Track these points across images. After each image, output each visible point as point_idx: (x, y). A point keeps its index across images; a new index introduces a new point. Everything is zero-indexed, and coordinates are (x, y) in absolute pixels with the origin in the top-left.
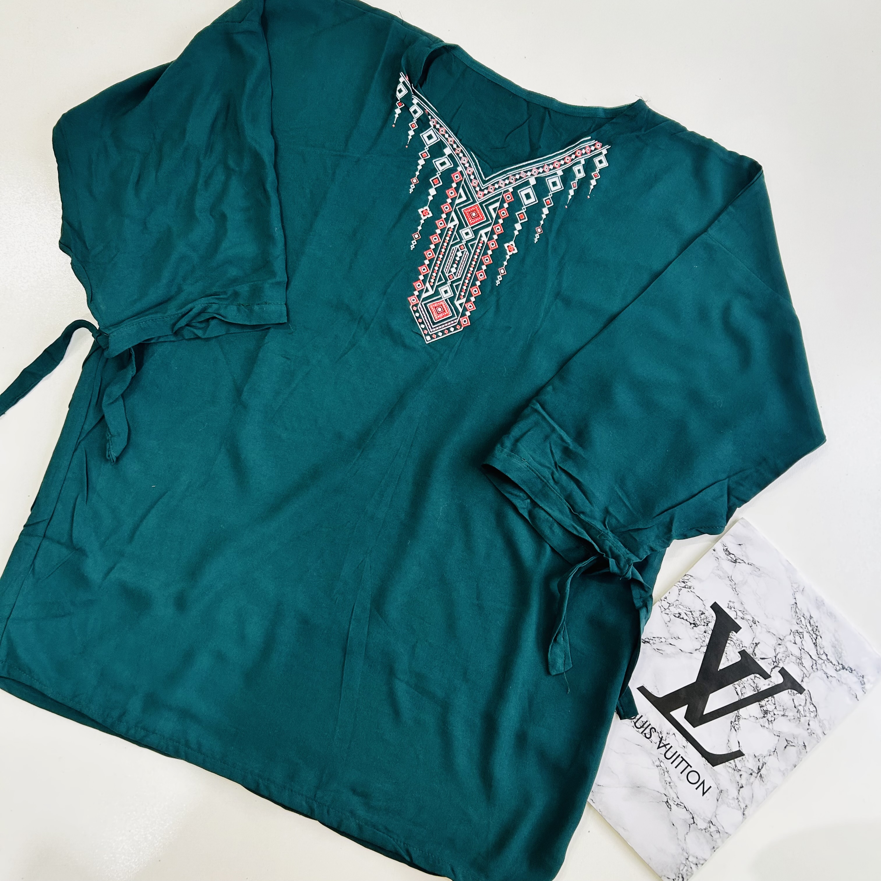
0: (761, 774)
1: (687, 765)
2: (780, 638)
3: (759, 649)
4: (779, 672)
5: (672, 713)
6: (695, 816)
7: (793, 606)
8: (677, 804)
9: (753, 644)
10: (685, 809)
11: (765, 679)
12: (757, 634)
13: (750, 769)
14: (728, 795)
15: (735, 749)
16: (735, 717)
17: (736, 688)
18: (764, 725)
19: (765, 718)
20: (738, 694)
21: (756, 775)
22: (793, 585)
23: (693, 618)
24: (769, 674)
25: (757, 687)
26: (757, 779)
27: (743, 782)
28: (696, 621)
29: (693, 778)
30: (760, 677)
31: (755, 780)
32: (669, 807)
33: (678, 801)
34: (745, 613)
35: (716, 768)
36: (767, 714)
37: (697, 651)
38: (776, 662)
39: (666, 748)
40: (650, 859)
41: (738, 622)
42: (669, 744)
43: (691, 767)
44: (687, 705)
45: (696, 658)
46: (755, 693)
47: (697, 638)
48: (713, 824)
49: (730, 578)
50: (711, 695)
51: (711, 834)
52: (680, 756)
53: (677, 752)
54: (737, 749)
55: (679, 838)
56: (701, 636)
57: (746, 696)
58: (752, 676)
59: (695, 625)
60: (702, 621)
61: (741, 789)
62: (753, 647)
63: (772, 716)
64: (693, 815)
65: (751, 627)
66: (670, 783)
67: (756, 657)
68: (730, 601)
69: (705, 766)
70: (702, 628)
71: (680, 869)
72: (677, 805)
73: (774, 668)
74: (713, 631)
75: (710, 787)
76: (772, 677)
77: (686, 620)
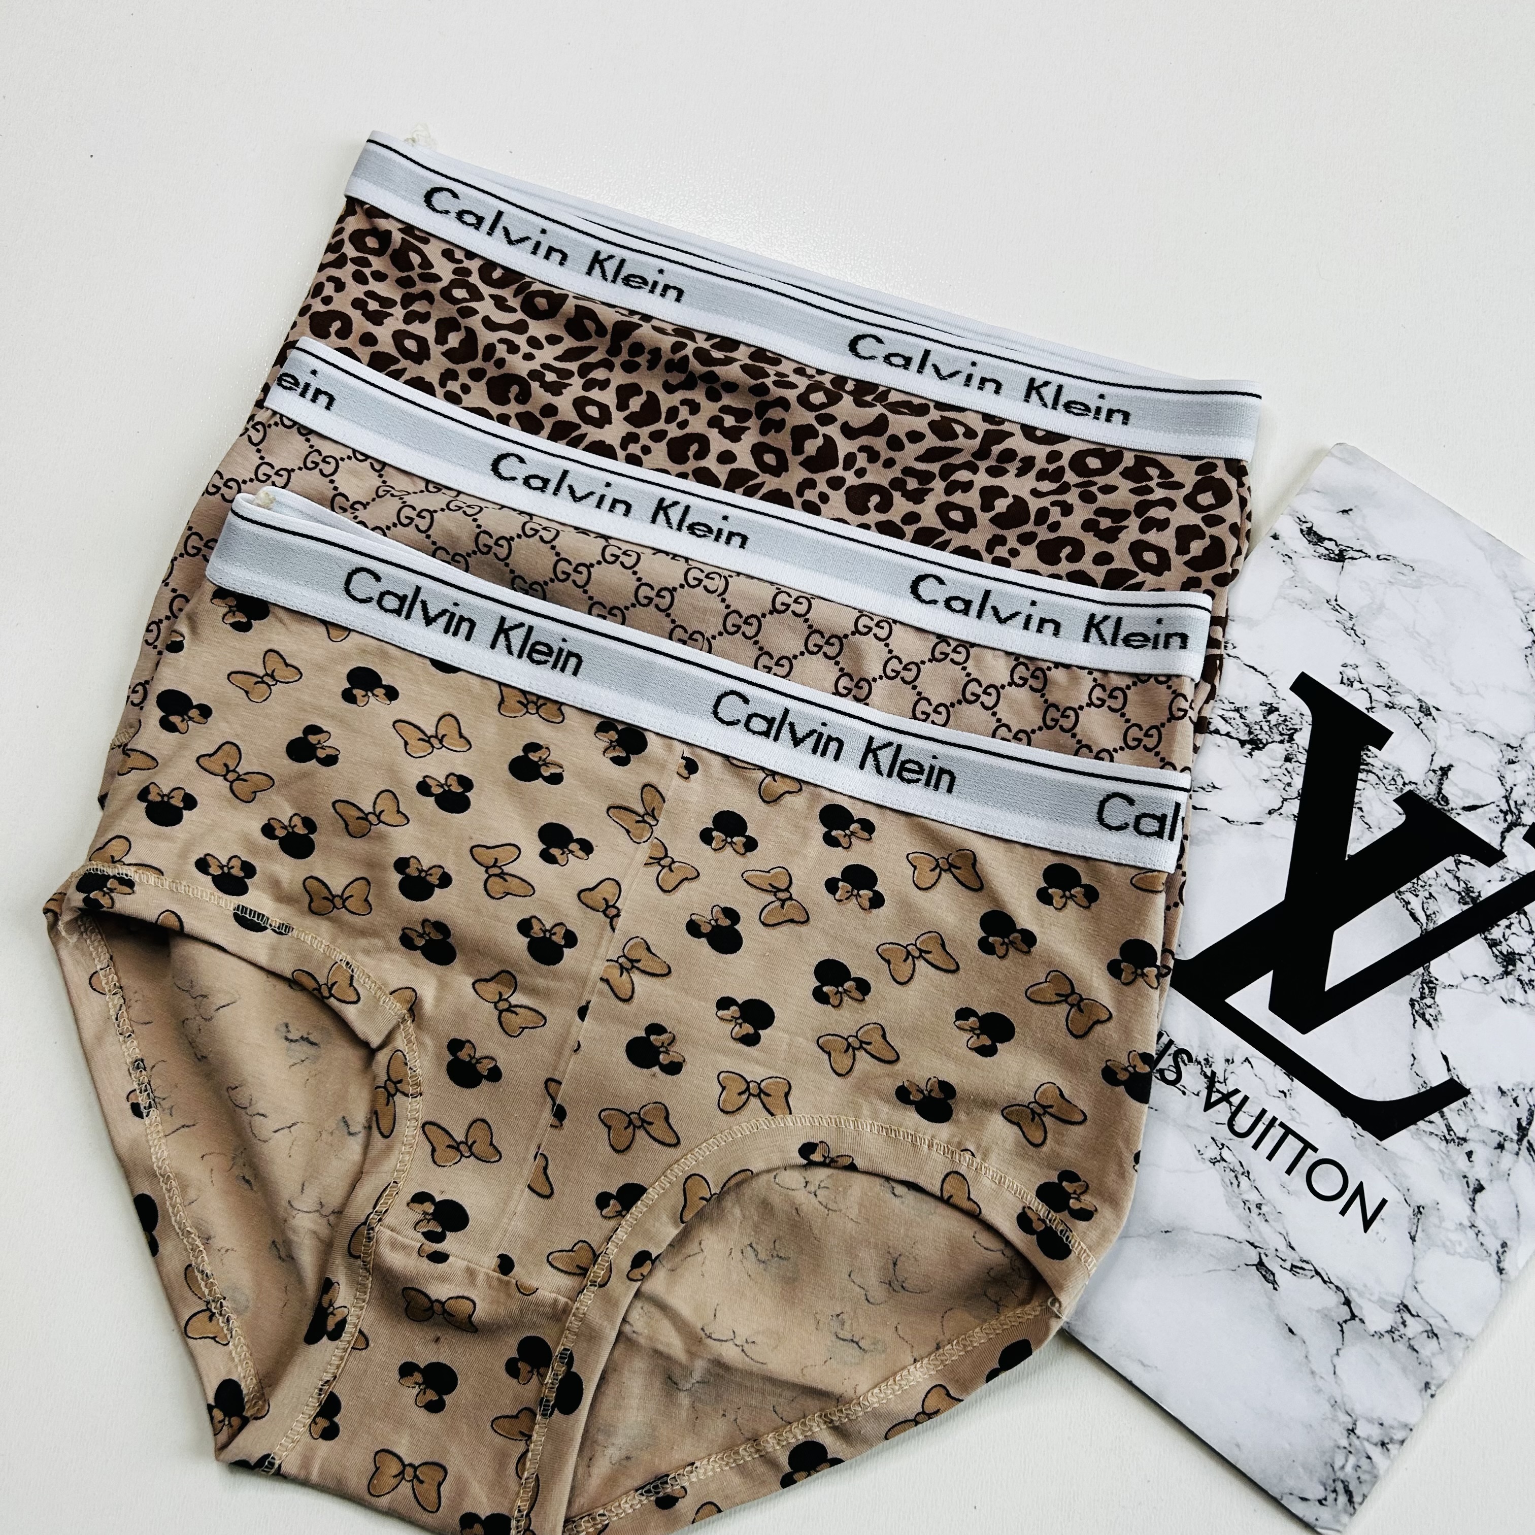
0: (1529, 1142)
1: (1301, 1145)
2: (1508, 745)
3: (1456, 785)
4: (1526, 838)
5: (1228, 1001)
6: (1353, 1296)
7: (1528, 651)
8: (1293, 1266)
9: (1434, 771)
10: (1317, 1279)
11: (1489, 864)
12: (1441, 743)
13: (1493, 1131)
14: (1442, 1219)
15: (1438, 1077)
16: (1419, 985)
17: (1409, 903)
18: (1512, 997)
19: (1510, 977)
20: (1416, 919)
21: (1516, 1147)
22: (1517, 595)
23: (1247, 726)
24: (1498, 848)
25: (1468, 890)
26: (1521, 1158)
27: (1479, 1171)
28: (1256, 732)
29: (1327, 1180)
30: (1473, 861)
31: (1516, 1162)
32: (1268, 1276)
33: (1292, 1258)
34: (1393, 689)
35: (1387, 1142)
36: (1514, 965)
37: (1275, 815)
38: (1512, 813)
39: (1231, 1104)
40: (1238, 1445)
41: (1380, 716)
42: (1236, 1091)
43: (1315, 1150)
44: (1271, 973)
45: (1274, 836)
46: (1466, 907)
47: (1266, 781)
48: (1414, 1313)
49: (1334, 603)
50: (1337, 934)
51: (1412, 1342)
52: (1278, 1122)
53: (1264, 1112)
54: (1447, 1078)
55: (1314, 1369)
56: (1276, 771)
57: (1441, 920)
58: (1449, 862)
59: (1256, 744)
60: (1275, 730)
61: (1479, 1196)
62: (1436, 781)
63: (1530, 969)
64: (1347, 1294)
65: (1418, 725)
66: (1259, 1206)
67: (1450, 806)
68: (1345, 666)
69: (1358, 1142)
70: (1277, 750)
71: (1337, 1466)
72: (1291, 1270)
73: (1508, 829)
74: (1310, 752)
75: (1384, 1202)
76: (1509, 857)
77: (1228, 735)
